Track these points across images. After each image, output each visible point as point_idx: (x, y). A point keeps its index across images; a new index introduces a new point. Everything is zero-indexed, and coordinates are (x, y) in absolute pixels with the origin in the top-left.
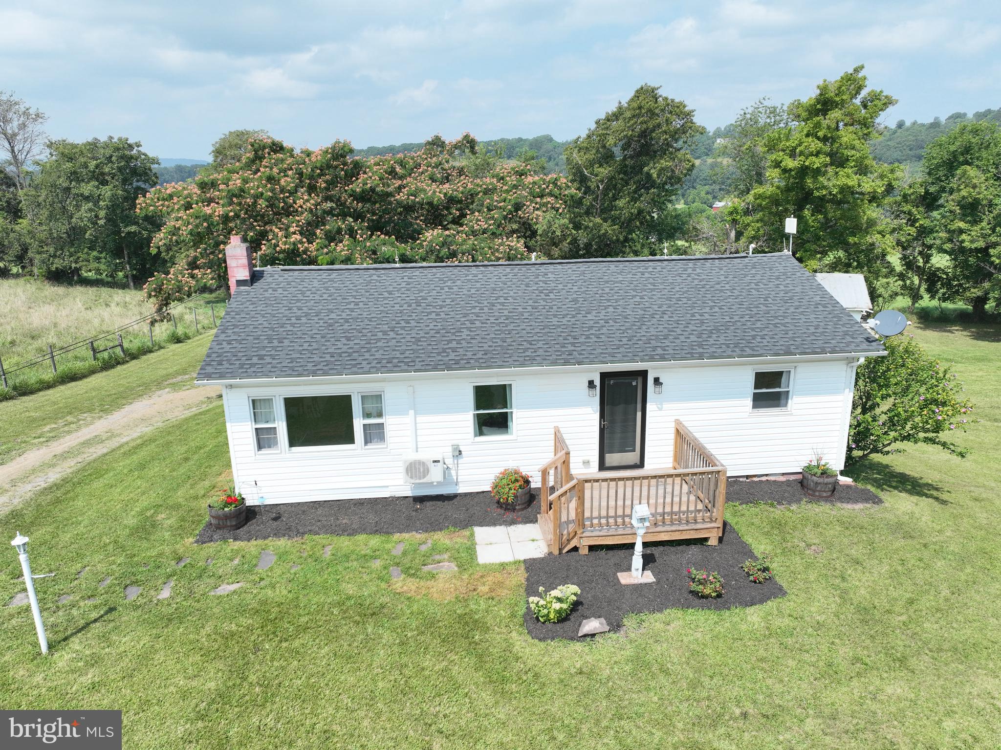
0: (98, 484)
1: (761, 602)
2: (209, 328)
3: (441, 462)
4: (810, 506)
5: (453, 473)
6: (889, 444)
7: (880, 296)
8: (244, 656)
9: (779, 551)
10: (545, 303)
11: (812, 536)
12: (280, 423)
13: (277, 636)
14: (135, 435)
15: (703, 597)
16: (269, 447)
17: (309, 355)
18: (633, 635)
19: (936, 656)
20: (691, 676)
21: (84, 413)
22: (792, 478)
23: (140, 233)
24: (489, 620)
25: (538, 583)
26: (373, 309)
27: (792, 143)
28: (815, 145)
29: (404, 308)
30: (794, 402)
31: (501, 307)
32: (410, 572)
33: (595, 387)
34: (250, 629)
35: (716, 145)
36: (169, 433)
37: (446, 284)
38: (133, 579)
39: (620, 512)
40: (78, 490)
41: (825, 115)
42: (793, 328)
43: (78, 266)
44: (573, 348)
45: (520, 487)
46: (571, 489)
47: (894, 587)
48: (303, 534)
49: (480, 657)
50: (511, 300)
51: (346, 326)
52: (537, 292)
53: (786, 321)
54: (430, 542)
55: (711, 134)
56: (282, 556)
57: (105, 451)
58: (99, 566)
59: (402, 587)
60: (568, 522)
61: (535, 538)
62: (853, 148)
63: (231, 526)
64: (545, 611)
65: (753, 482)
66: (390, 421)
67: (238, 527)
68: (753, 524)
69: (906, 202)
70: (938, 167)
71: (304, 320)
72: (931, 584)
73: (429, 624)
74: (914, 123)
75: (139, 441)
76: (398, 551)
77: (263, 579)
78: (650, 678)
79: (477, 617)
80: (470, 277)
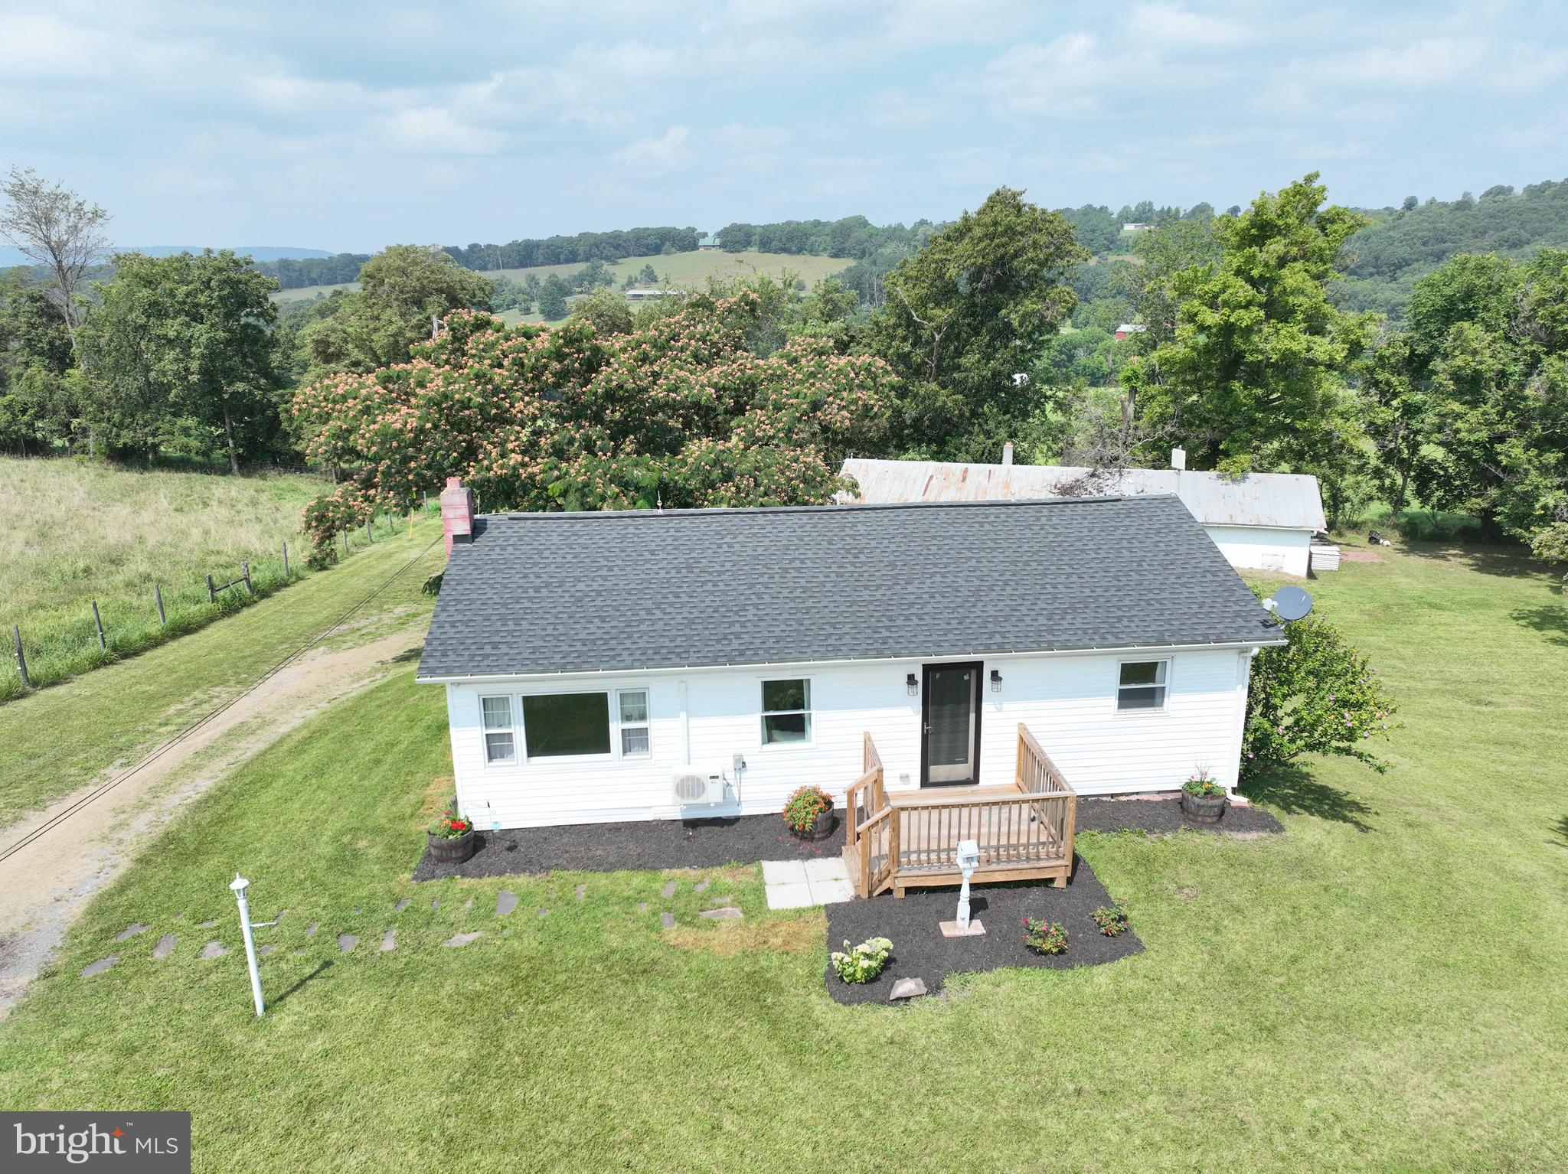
0: (267, 797)
1: (1112, 959)
2: (363, 544)
3: (721, 777)
4: (1189, 835)
5: (735, 790)
6: (1296, 754)
7: (1347, 500)
8: (496, 1021)
9: (1142, 895)
10: (853, 569)
11: (1187, 878)
12: (518, 727)
13: (532, 997)
14: (297, 722)
15: (1043, 953)
16: (502, 757)
17: (555, 643)
18: (954, 999)
19: (1311, 1025)
20: (1021, 1047)
21: (216, 686)
22: (1170, 797)
23: (251, 393)
24: (784, 980)
25: (844, 935)
26: (632, 576)
27: (1213, 286)
28: (1243, 290)
29: (672, 575)
30: (1171, 701)
31: (797, 575)
32: (684, 919)
33: (916, 683)
34: (498, 989)
35: (1122, 234)
36: (343, 721)
37: (725, 540)
38: (346, 926)
39: (943, 845)
40: (243, 805)
41: (1261, 245)
42: (1170, 606)
43: (156, 441)
44: (888, 634)
45: (821, 810)
46: (883, 819)
47: (1278, 942)
48: (548, 868)
49: (774, 1023)
50: (810, 565)
51: (598, 602)
52: (842, 551)
53: (1163, 595)
54: (707, 880)
55: (1115, 216)
56: (526, 897)
57: (262, 746)
58: (300, 908)
59: (676, 939)
60: (880, 857)
61: (839, 877)
62: (1302, 292)
63: (457, 858)
64: (851, 970)
65: (1119, 802)
66: (655, 726)
67: (465, 859)
68: (1113, 859)
69: (1383, 367)
70: (1429, 316)
71: (544, 592)
72: (1322, 938)
73: (712, 985)
74: (1432, 202)
75: (305, 733)
76: (668, 892)
77: (506, 927)
78: (972, 1049)
79: (768, 976)
80: (755, 530)
